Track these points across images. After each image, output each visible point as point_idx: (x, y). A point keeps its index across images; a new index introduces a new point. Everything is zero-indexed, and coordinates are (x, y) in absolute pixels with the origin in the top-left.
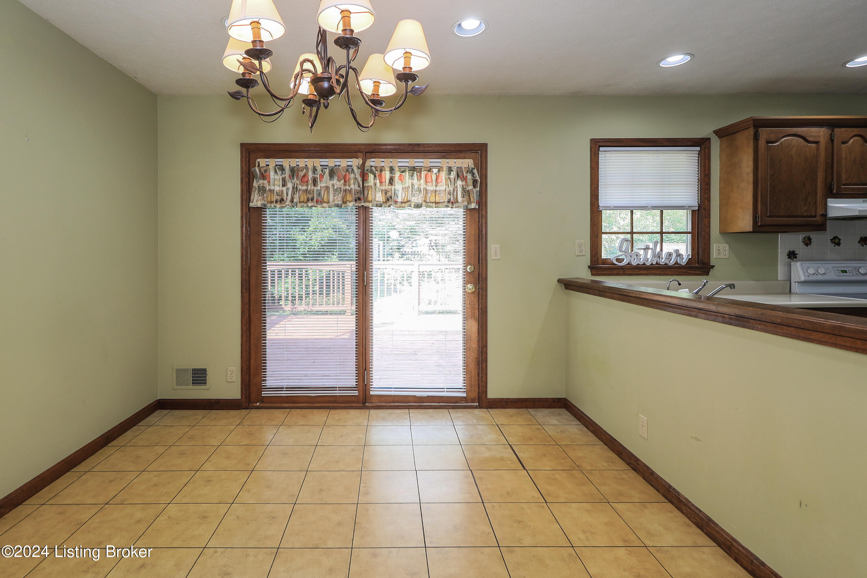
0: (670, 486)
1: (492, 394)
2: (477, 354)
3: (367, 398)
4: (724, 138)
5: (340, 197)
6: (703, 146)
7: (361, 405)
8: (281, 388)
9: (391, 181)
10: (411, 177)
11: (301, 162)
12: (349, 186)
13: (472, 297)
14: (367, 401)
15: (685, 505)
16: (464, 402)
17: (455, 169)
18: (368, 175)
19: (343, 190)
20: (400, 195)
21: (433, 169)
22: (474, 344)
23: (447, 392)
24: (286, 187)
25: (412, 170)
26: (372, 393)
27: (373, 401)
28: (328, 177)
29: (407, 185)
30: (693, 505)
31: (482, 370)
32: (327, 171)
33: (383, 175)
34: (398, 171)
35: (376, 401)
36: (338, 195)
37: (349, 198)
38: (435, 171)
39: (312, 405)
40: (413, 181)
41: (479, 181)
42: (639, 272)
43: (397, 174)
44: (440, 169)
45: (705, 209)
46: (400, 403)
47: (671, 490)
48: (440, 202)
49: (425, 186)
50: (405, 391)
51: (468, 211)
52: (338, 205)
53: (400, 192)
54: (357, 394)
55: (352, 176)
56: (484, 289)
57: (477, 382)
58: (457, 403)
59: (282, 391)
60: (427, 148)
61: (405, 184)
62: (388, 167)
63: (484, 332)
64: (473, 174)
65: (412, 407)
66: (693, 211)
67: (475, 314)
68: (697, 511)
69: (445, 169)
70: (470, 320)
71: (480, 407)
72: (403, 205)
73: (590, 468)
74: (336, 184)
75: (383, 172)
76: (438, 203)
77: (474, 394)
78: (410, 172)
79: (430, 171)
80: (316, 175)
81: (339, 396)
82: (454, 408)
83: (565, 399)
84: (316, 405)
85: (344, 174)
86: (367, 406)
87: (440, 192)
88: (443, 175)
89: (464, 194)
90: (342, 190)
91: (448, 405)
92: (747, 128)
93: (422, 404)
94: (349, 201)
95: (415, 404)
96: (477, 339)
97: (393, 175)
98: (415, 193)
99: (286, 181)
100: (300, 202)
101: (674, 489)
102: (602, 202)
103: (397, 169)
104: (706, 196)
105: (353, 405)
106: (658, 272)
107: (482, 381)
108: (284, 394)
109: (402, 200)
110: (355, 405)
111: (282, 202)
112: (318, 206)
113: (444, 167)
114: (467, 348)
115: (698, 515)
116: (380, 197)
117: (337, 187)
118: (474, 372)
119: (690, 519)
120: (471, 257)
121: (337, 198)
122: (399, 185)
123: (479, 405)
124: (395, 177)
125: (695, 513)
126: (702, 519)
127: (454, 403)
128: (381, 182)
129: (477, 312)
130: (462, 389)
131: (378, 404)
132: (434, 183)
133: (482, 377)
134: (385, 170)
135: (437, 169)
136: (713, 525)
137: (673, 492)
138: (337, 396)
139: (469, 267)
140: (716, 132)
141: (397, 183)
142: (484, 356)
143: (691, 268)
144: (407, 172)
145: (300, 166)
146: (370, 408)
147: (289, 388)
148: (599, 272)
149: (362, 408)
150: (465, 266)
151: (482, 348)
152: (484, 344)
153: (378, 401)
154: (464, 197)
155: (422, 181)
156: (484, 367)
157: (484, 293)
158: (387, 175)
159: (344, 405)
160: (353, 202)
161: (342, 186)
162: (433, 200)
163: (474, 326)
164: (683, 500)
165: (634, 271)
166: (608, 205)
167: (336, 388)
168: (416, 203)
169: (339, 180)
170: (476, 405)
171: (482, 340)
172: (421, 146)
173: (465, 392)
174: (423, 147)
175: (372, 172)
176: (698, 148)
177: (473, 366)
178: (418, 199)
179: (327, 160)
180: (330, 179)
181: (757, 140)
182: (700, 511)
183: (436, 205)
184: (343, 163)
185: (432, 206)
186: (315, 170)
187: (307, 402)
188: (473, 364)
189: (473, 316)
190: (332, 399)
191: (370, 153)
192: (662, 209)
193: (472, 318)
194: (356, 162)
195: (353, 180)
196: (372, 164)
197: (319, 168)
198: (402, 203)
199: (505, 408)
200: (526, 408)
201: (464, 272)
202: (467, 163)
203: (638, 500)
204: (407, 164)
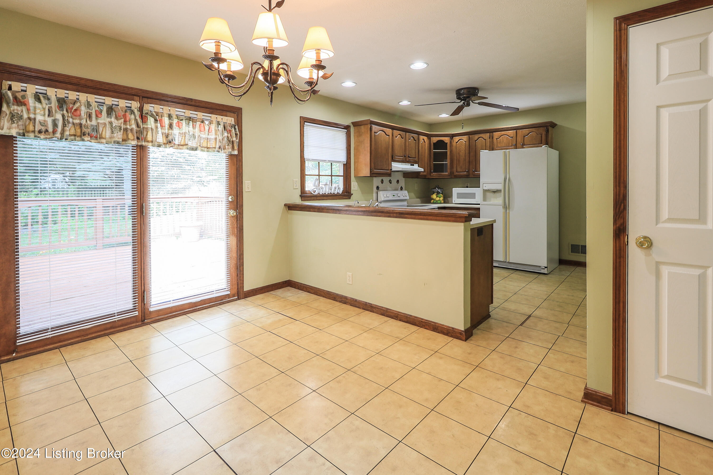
0: (366, 303)
1: (247, 288)
2: (236, 261)
3: (146, 316)
4: (356, 127)
5: (120, 135)
6: (348, 129)
7: (140, 323)
8: (46, 330)
9: (171, 126)
10: (187, 125)
11: (72, 95)
12: (130, 125)
13: (233, 219)
14: (146, 318)
15: (375, 308)
16: (228, 298)
17: (222, 124)
18: (146, 118)
19: (124, 129)
20: (177, 139)
21: (205, 121)
22: (234, 254)
23: (216, 293)
24: (53, 118)
25: (188, 120)
26: (151, 310)
27: (151, 317)
28: (106, 115)
29: (184, 131)
30: (379, 306)
31: (240, 271)
32: (105, 109)
33: (163, 120)
34: (175, 118)
35: (155, 316)
36: (118, 133)
37: (130, 136)
38: (207, 123)
39: (84, 338)
40: (189, 129)
41: (239, 134)
42: (323, 198)
43: (175, 121)
44: (211, 123)
45: (349, 163)
46: (177, 312)
47: (367, 304)
48: (210, 148)
49: (199, 134)
50: (181, 301)
51: (231, 156)
52: (118, 142)
53: (177, 136)
54: (137, 314)
55: (133, 116)
56: (241, 213)
57: (236, 281)
58: (222, 300)
59: (47, 332)
60: (198, 103)
61: (182, 130)
62: (167, 114)
63: (241, 244)
64: (235, 129)
65: (188, 312)
66: (344, 164)
67: (234, 232)
68: (381, 308)
69: (214, 122)
70: (231, 236)
71: (239, 299)
72: (181, 147)
73: (326, 309)
74: (114, 122)
75: (163, 118)
76: (209, 148)
77: (235, 291)
78: (186, 121)
79: (203, 123)
80: (90, 110)
81: (117, 320)
82: (220, 304)
83: (289, 280)
84: (89, 336)
85: (123, 113)
86: (147, 322)
87: (210, 140)
88: (213, 126)
89: (229, 143)
90: (122, 128)
91: (216, 304)
92: (367, 124)
93: (195, 308)
94: (131, 139)
95: (190, 310)
96: (236, 250)
97: (172, 122)
98: (190, 138)
99: (52, 111)
100: (70, 135)
101: (369, 303)
102: (306, 156)
103: (174, 116)
104: (349, 157)
105: (132, 325)
106: (331, 198)
107: (240, 280)
108: (49, 335)
109: (178, 143)
110: (134, 324)
111: (46, 133)
112: (92, 141)
113: (214, 121)
114: (229, 258)
115: (382, 309)
116: (160, 139)
117: (115, 125)
118: (234, 275)
119: (378, 314)
120: (232, 190)
121: (117, 135)
122: (176, 130)
123: (238, 298)
124: (173, 123)
125: (380, 309)
126: (384, 310)
127: (221, 301)
128: (161, 126)
129: (236, 230)
130: (225, 289)
131: (157, 318)
132: (207, 132)
133: (240, 277)
134: (164, 116)
135: (208, 122)
136: (389, 311)
137: (368, 304)
138: (116, 321)
139: (230, 197)
140: (353, 123)
141: (175, 128)
142: (241, 261)
143: (344, 195)
144: (184, 121)
145: (69, 98)
146: (150, 323)
147: (54, 329)
148: (305, 199)
149: (142, 325)
150: (227, 197)
151: (240, 256)
152: (241, 253)
153: (157, 316)
154: (228, 145)
155: (197, 129)
156: (241, 269)
157: (241, 216)
158: (166, 121)
159: (122, 328)
160: (135, 140)
161: (122, 124)
162: (205, 145)
163: (234, 240)
164: (374, 306)
165: (321, 198)
166: (309, 158)
167: (115, 313)
168: (191, 147)
169: (117, 118)
170: (236, 298)
171: (240, 250)
172: (193, 101)
173: (228, 290)
174: (195, 102)
175: (152, 116)
176: (346, 130)
177: (233, 270)
178: (192, 144)
179: (104, 98)
180: (107, 116)
181: (371, 131)
182: (382, 307)
183: (208, 150)
184: (123, 103)
185: (205, 150)
186: (89, 105)
187: (78, 337)
188: (233, 268)
189: (233, 234)
190: (108, 326)
191: (147, 99)
192: (332, 162)
193: (232, 235)
194: (135, 105)
195: (134, 121)
196: (151, 109)
197: (94, 105)
198: (178, 145)
199: (255, 295)
200: (268, 292)
201: (227, 201)
202: (230, 120)
203: (355, 315)
204: (183, 114)
